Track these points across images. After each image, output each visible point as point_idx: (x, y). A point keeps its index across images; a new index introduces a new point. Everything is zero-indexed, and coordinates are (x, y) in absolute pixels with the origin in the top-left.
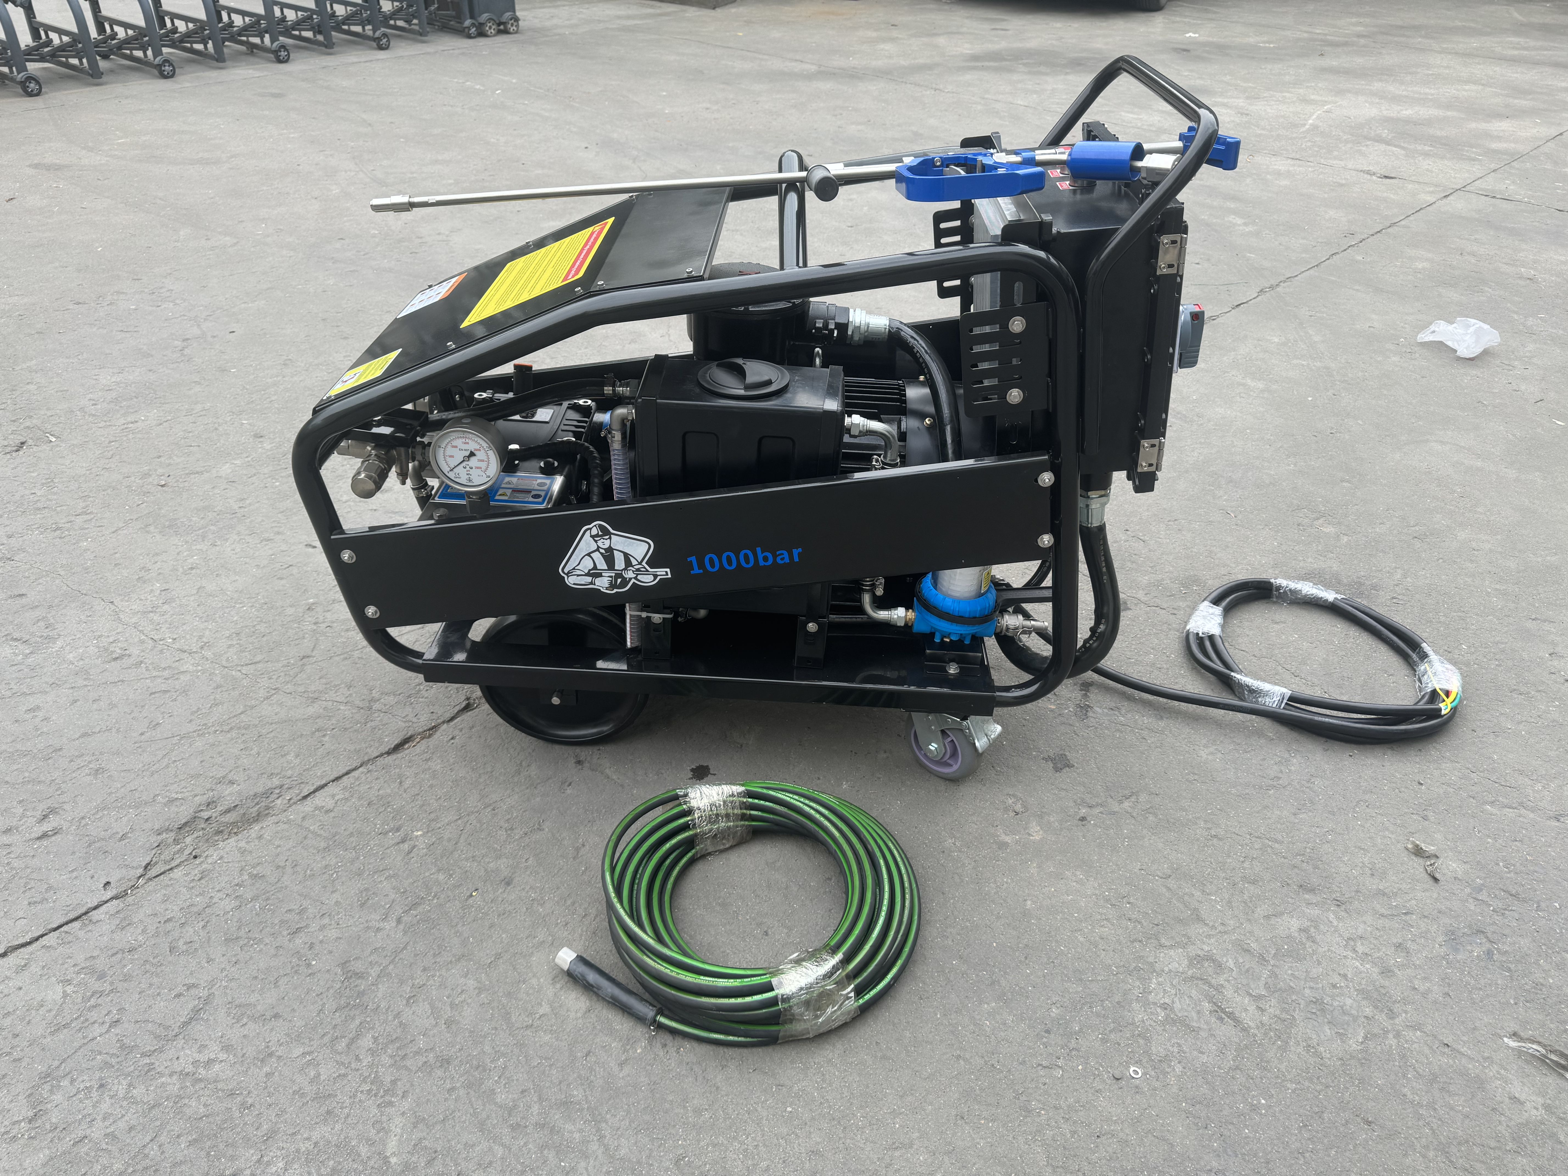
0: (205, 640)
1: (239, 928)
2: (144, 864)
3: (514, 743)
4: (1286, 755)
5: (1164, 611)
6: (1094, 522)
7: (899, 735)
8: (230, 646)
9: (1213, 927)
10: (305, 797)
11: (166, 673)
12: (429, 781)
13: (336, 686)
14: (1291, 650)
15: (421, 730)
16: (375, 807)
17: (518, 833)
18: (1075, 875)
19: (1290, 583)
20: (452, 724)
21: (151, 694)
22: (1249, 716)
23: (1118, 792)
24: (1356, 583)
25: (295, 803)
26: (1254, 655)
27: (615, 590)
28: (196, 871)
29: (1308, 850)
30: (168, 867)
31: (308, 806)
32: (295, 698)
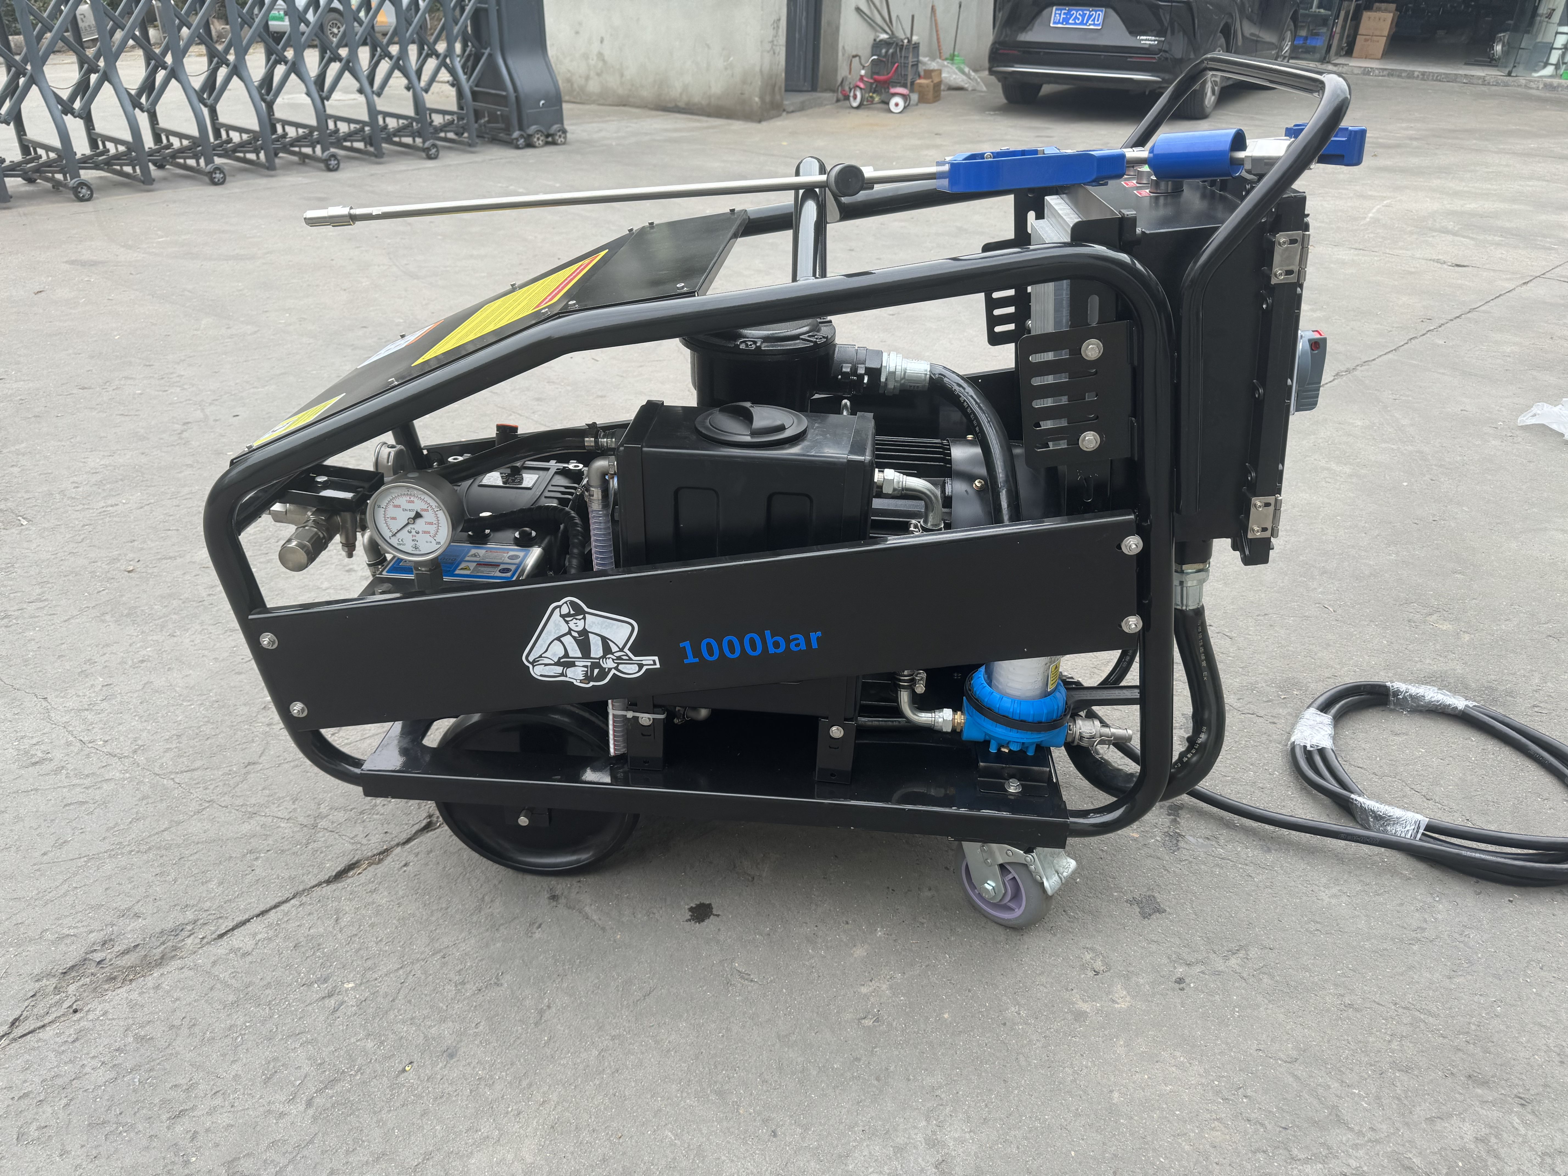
0: (140, 742)
1: (109, 1109)
2: (11, 1020)
3: (478, 872)
4: (1429, 900)
5: (1261, 720)
6: (1190, 603)
7: (947, 868)
8: (168, 750)
9: (1360, 1133)
10: (221, 936)
11: (87, 782)
12: (370, 918)
13: (279, 798)
14: (1419, 767)
15: (370, 854)
16: (303, 950)
17: (471, 988)
18: (1175, 1057)
19: (1410, 687)
20: (407, 846)
21: (66, 805)
22: (1376, 849)
23: (1223, 946)
24: (1487, 688)
25: (208, 943)
26: (1374, 773)
27: (592, 684)
28: (72, 1031)
29: (1473, 1027)
30: (41, 1024)
31: (221, 949)
32: (230, 812)
